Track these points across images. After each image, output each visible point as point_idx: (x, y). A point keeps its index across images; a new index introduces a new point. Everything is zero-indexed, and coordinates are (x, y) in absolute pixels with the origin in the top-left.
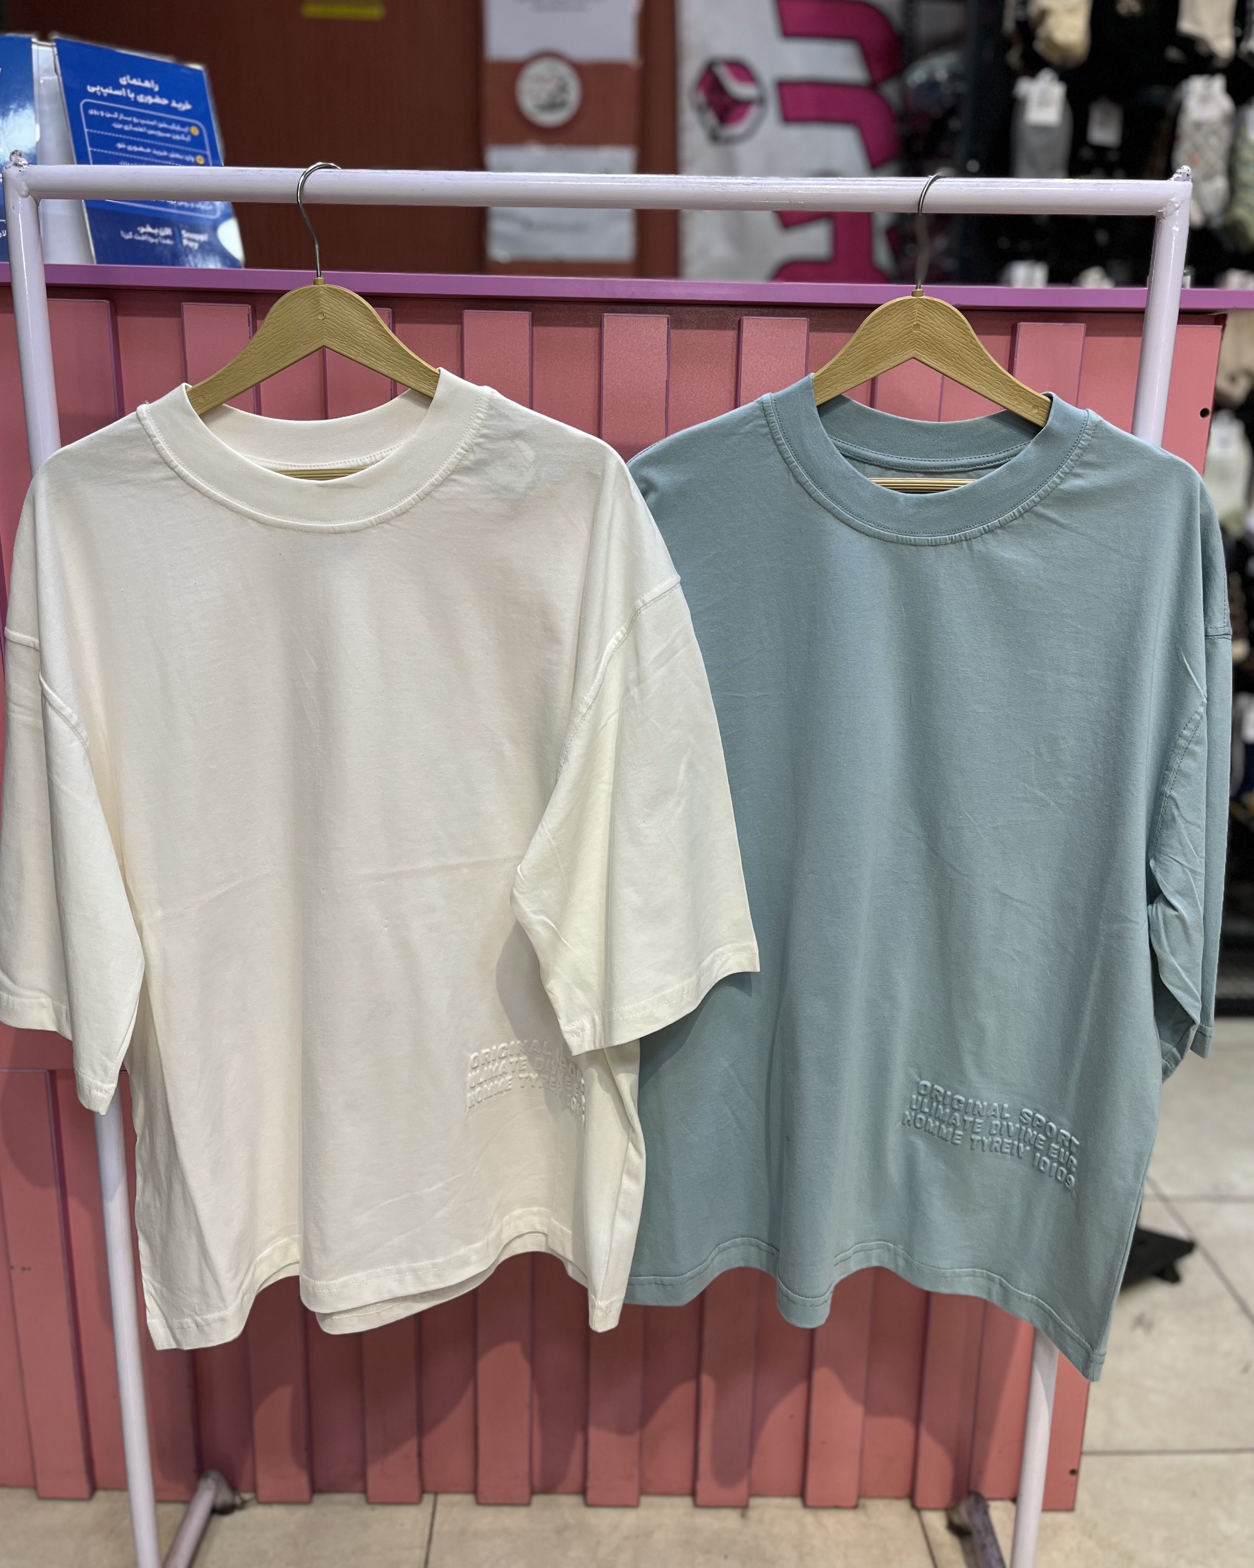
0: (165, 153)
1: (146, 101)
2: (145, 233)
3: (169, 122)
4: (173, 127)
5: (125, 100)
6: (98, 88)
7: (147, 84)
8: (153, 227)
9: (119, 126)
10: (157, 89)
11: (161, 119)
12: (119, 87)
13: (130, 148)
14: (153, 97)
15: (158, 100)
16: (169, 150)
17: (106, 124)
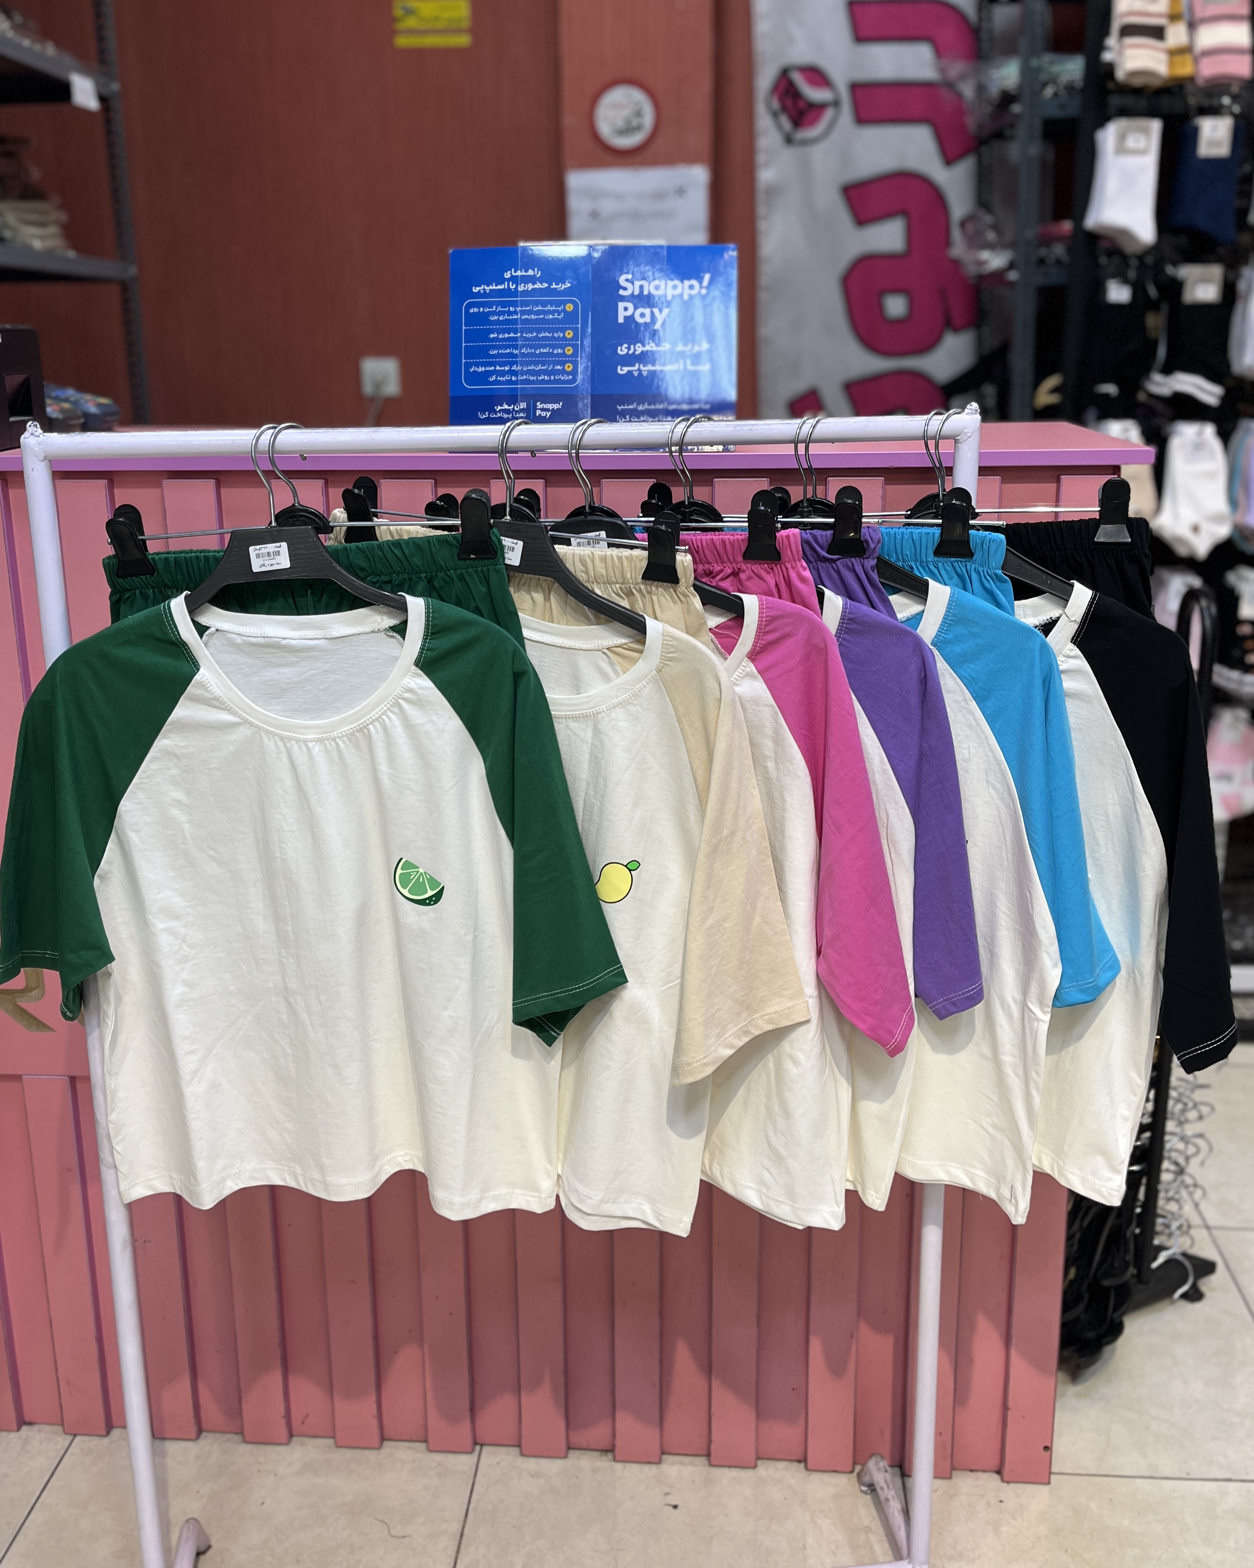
0: (535, 334)
1: (526, 289)
2: (500, 410)
3: (544, 304)
4: (549, 308)
5: (507, 292)
6: (483, 286)
7: (531, 272)
8: (509, 405)
9: (496, 318)
10: (538, 276)
11: (537, 303)
12: (502, 281)
13: (501, 336)
14: (533, 285)
15: (538, 286)
16: (539, 331)
17: (483, 318)
